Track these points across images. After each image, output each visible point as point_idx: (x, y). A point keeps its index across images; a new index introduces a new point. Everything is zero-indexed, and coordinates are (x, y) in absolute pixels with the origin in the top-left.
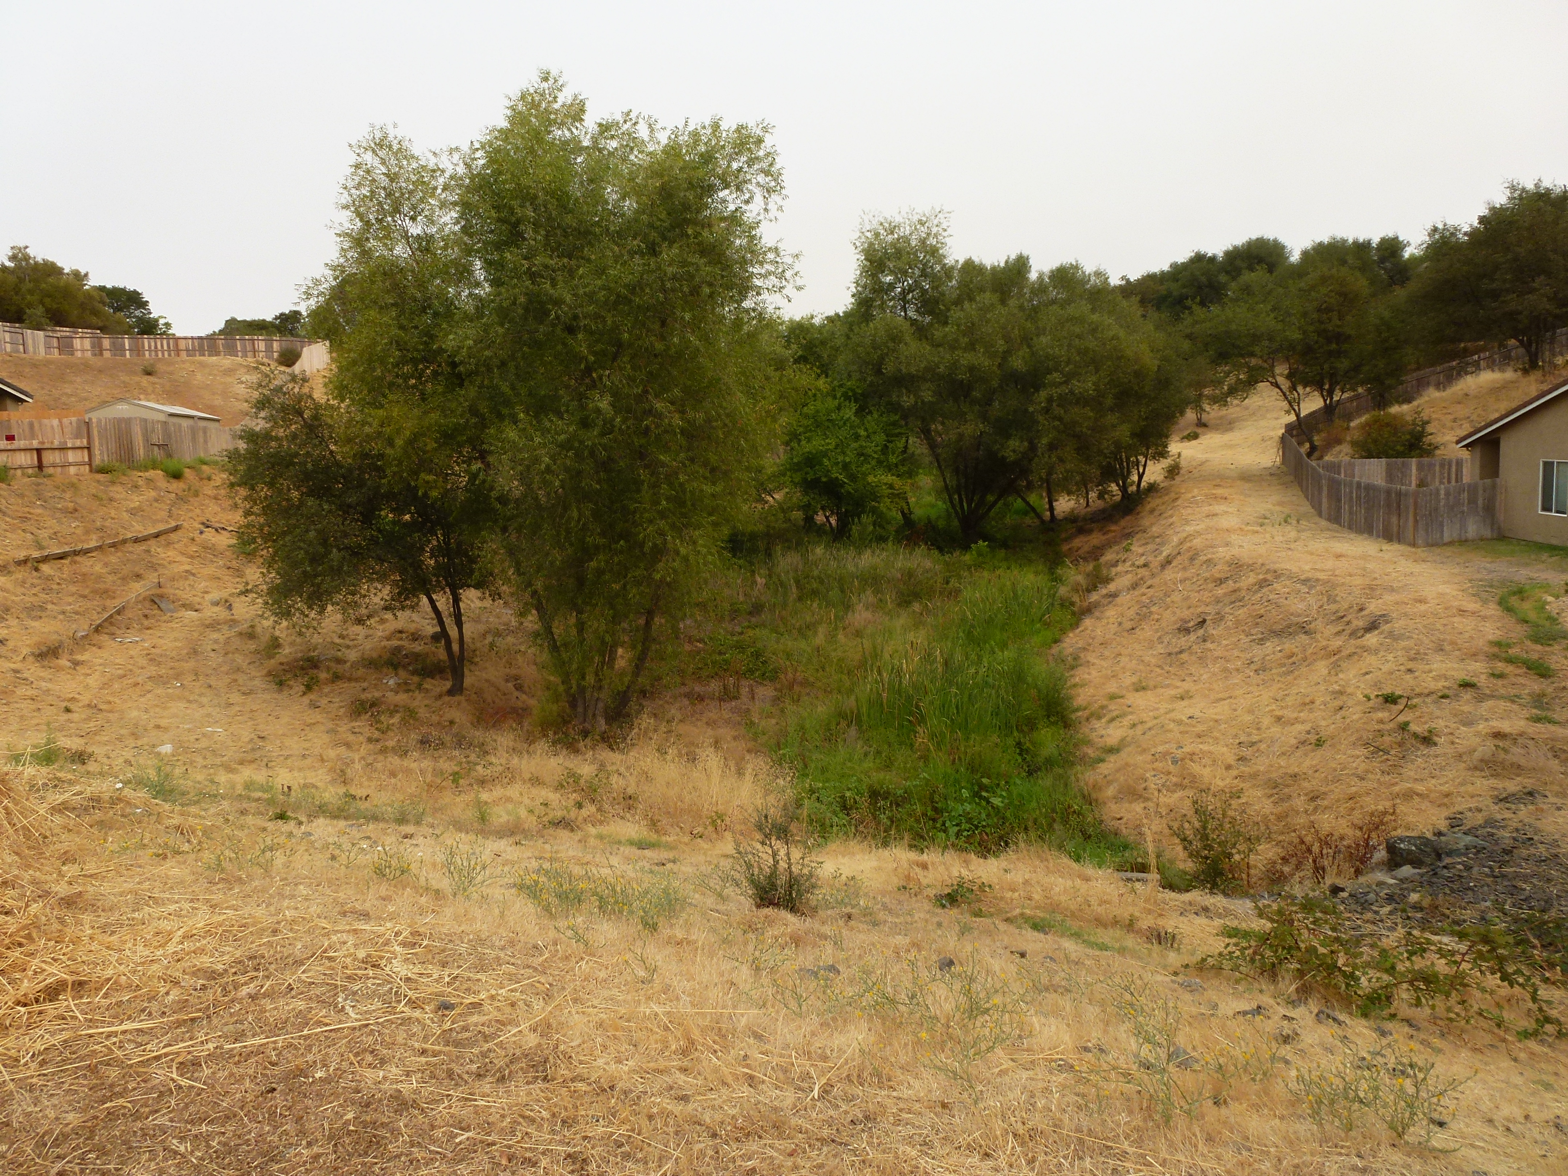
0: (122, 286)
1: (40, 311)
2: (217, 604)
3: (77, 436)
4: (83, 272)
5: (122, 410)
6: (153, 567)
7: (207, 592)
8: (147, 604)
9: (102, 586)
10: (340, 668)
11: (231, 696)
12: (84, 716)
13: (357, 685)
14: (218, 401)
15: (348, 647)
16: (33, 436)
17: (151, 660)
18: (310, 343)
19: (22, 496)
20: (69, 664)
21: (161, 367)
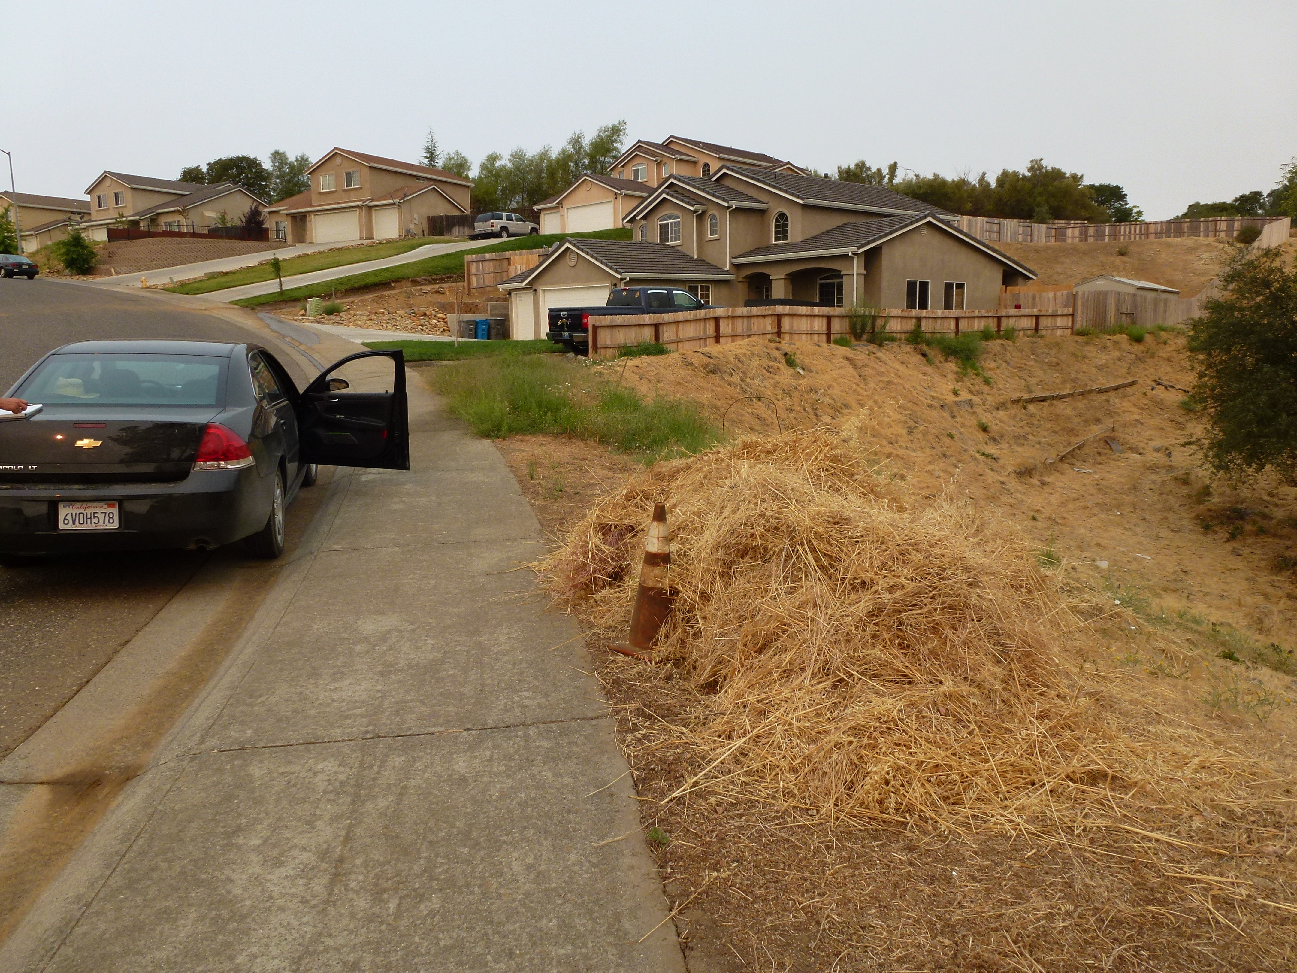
0: (1107, 184)
1: (1045, 208)
2: (1158, 450)
3: (1066, 306)
4: (1079, 174)
5: (1101, 284)
6: (1110, 414)
7: (1150, 440)
8: (1102, 444)
9: (1069, 425)
10: (1265, 523)
11: (1161, 530)
12: (1045, 526)
13: (1281, 542)
14: (1178, 276)
15: (1276, 505)
16: (1034, 306)
17: (1100, 489)
18: (1271, 221)
19: (1021, 351)
20: (1038, 483)
21: (1133, 249)
